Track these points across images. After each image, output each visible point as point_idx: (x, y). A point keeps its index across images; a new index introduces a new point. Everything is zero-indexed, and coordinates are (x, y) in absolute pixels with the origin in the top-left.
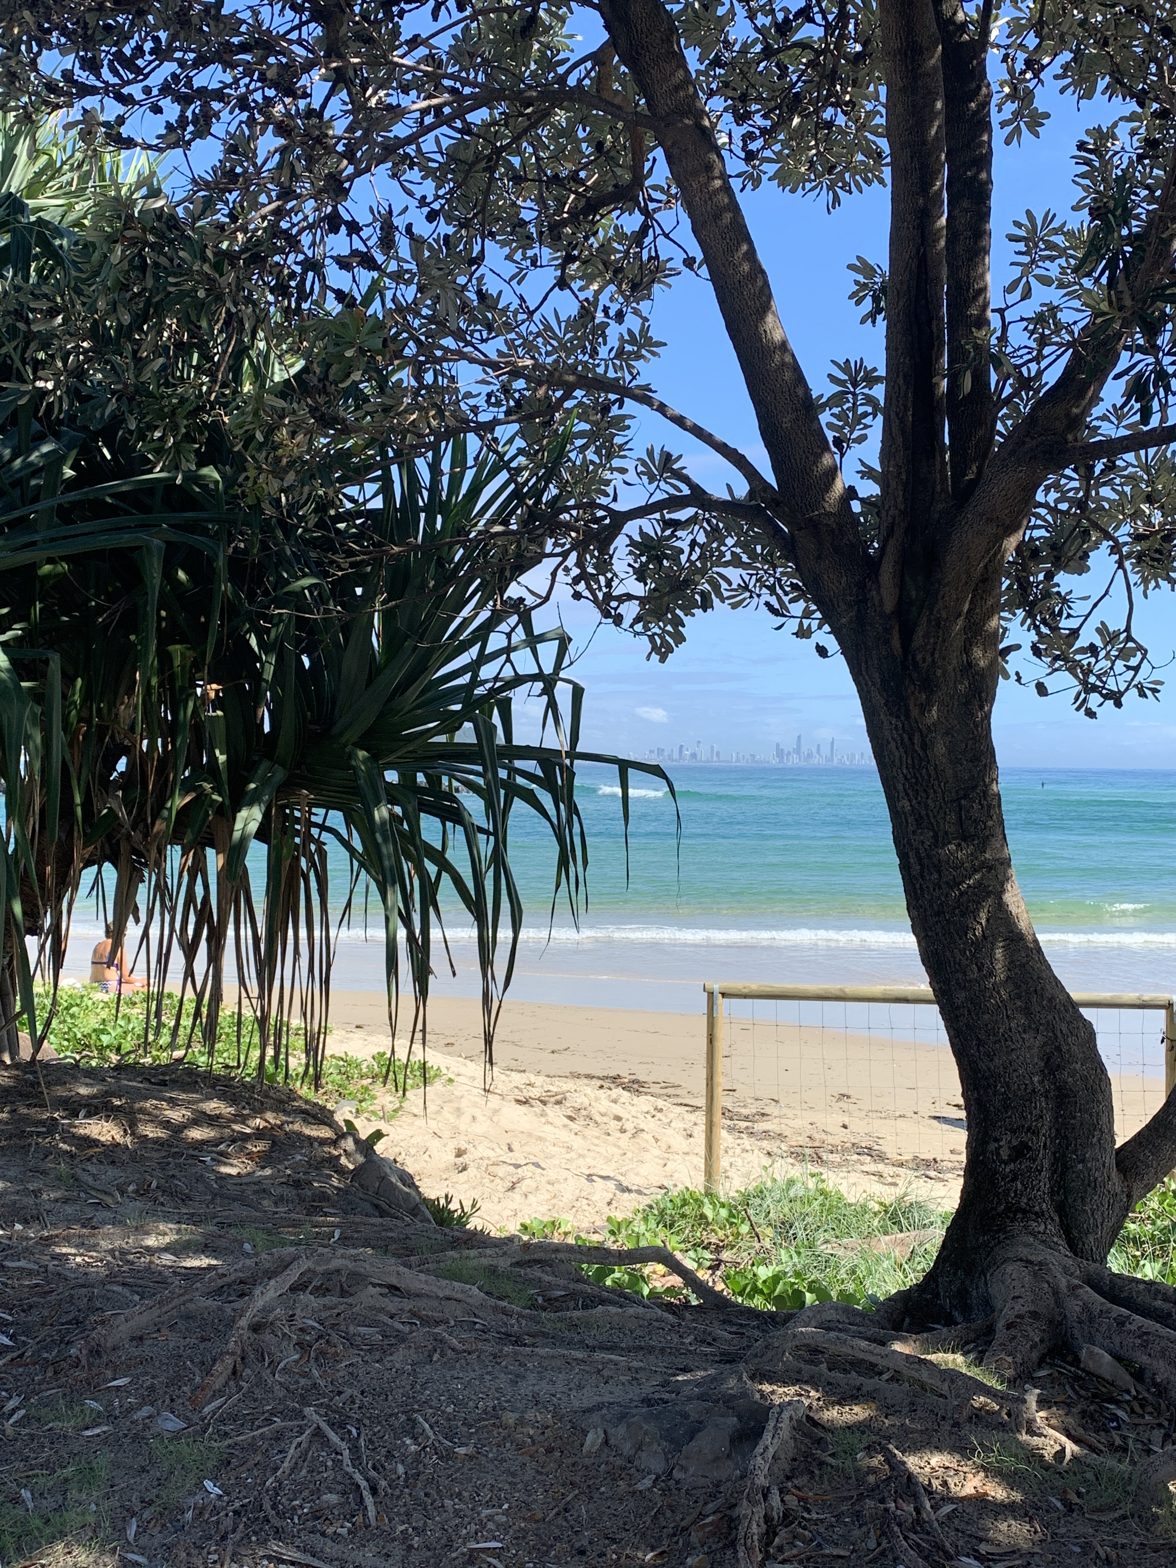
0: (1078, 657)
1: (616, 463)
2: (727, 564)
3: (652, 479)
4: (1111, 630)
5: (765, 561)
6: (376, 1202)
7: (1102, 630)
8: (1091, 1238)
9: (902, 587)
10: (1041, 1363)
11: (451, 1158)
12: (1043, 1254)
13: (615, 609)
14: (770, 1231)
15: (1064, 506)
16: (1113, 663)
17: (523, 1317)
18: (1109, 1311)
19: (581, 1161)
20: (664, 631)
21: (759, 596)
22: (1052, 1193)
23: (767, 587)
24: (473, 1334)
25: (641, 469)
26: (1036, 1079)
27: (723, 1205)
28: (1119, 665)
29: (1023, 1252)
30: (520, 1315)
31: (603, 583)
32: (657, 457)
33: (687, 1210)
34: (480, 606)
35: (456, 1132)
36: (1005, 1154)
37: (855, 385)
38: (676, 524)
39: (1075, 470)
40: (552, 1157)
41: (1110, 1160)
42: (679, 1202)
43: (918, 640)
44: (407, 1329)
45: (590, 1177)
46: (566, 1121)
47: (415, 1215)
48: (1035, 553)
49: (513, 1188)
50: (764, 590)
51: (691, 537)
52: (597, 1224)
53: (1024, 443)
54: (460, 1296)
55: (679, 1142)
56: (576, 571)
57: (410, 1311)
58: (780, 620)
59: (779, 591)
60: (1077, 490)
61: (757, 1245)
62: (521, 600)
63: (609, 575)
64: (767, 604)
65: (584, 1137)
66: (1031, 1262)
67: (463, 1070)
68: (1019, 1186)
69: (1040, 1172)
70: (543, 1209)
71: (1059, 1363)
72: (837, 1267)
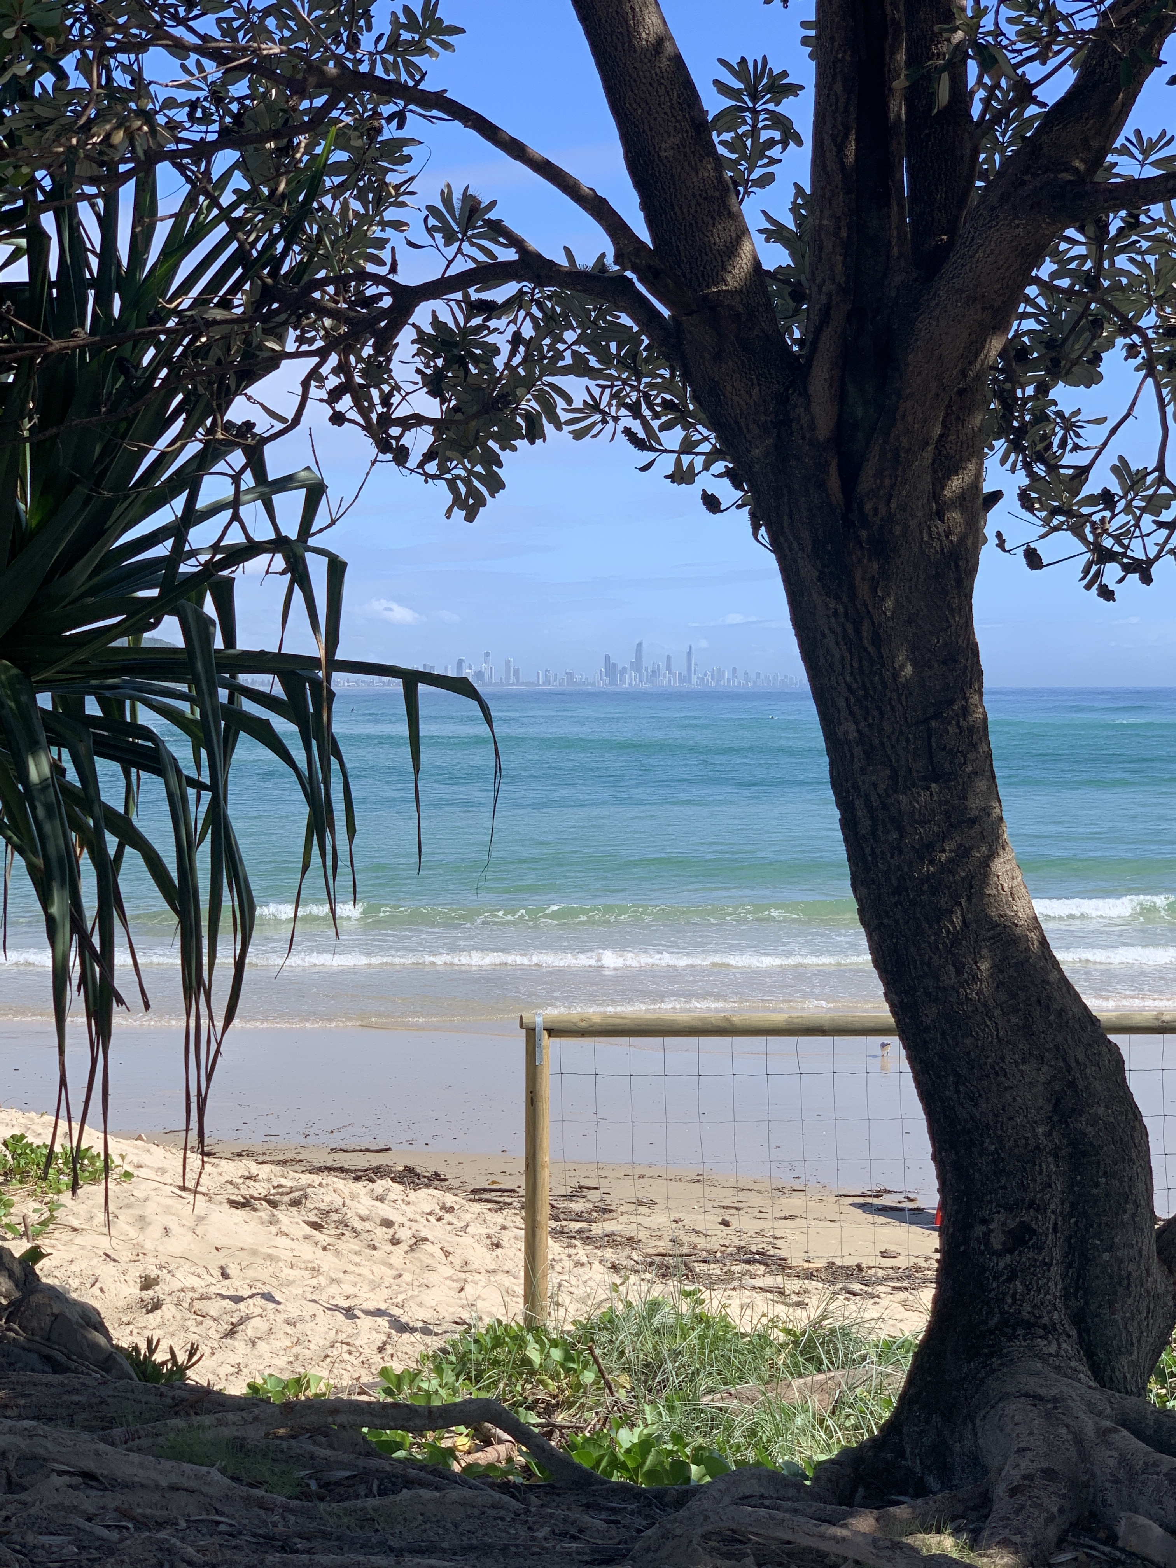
0: (1085, 510)
1: (391, 214)
2: (566, 371)
3: (450, 239)
4: (1134, 468)
5: (622, 364)
6: (47, 1351)
7: (1121, 469)
8: (1124, 1361)
9: (841, 398)
10: (1061, 1543)
11: (133, 1291)
12: (1061, 1387)
13: (398, 438)
14: (624, 1379)
15: (1065, 283)
16: (1138, 519)
17: (291, 1511)
18: (1155, 1464)
19: (333, 1290)
20: (470, 473)
21: (616, 419)
22: (1066, 1296)
23: (627, 406)
24: (217, 1539)
25: (432, 222)
26: (1040, 1130)
27: (555, 1344)
28: (1147, 523)
29: (1031, 1384)
30: (287, 1509)
31: (376, 400)
32: (457, 204)
33: (500, 1353)
34: (186, 435)
35: (140, 1254)
36: (997, 1241)
37: (755, 98)
38: (489, 309)
39: (1081, 230)
40: (291, 1283)
41: (1149, 1246)
42: (488, 1342)
43: (867, 480)
44: (115, 1535)
45: (349, 1313)
46: (309, 1230)
47: (107, 1371)
48: (1022, 354)
49: (231, 1333)
50: (623, 412)
51: (513, 328)
52: (364, 1380)
53: (1023, 183)
54: (193, 1484)
55: (481, 1256)
56: (333, 382)
57: (117, 1509)
58: (647, 456)
59: (646, 413)
60: (1083, 258)
61: (609, 1400)
62: (249, 426)
63: (386, 388)
64: (628, 432)
65: (337, 1253)
66: (1040, 1398)
67: (145, 1159)
68: (1020, 1288)
69: (1049, 1265)
70: (282, 1362)
71: (1088, 1541)
72: (729, 1428)
